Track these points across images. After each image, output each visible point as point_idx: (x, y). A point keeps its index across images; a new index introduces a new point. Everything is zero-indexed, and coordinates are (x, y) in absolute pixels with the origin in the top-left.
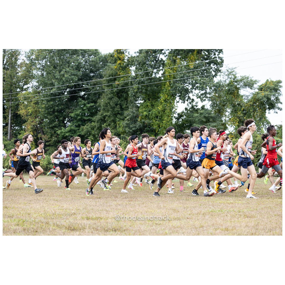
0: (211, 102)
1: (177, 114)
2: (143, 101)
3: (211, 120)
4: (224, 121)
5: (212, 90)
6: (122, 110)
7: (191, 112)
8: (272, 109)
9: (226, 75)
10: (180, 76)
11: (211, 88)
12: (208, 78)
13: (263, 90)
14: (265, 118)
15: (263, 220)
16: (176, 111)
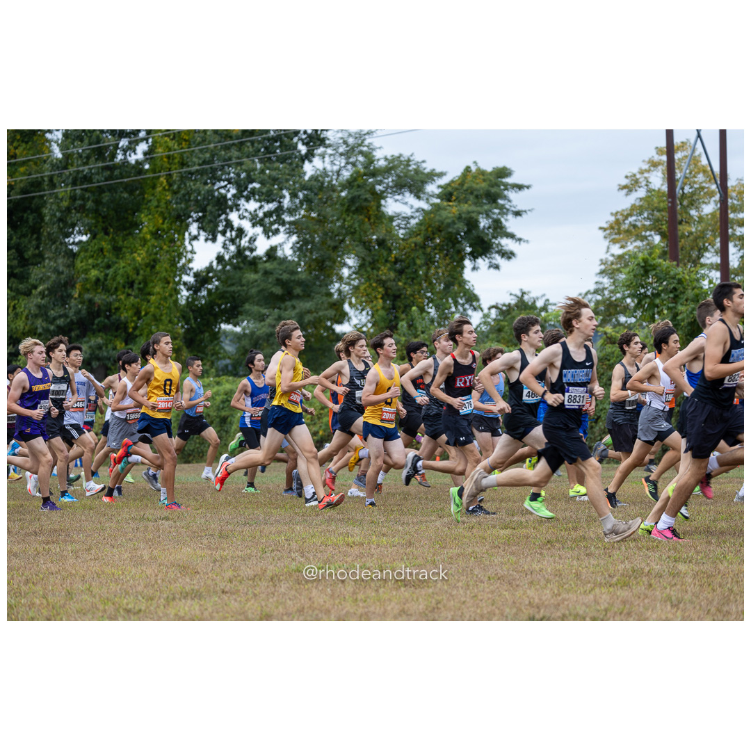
0: (294, 238)
1: (192, 274)
2: (89, 236)
3: (298, 291)
4: (336, 296)
5: (297, 201)
6: (23, 266)
7: (236, 267)
8: (481, 255)
9: (341, 154)
10: (199, 158)
11: (294, 195)
12: (284, 165)
13: (454, 198)
14: (462, 283)
15: (455, 592)
16: (191, 265)
